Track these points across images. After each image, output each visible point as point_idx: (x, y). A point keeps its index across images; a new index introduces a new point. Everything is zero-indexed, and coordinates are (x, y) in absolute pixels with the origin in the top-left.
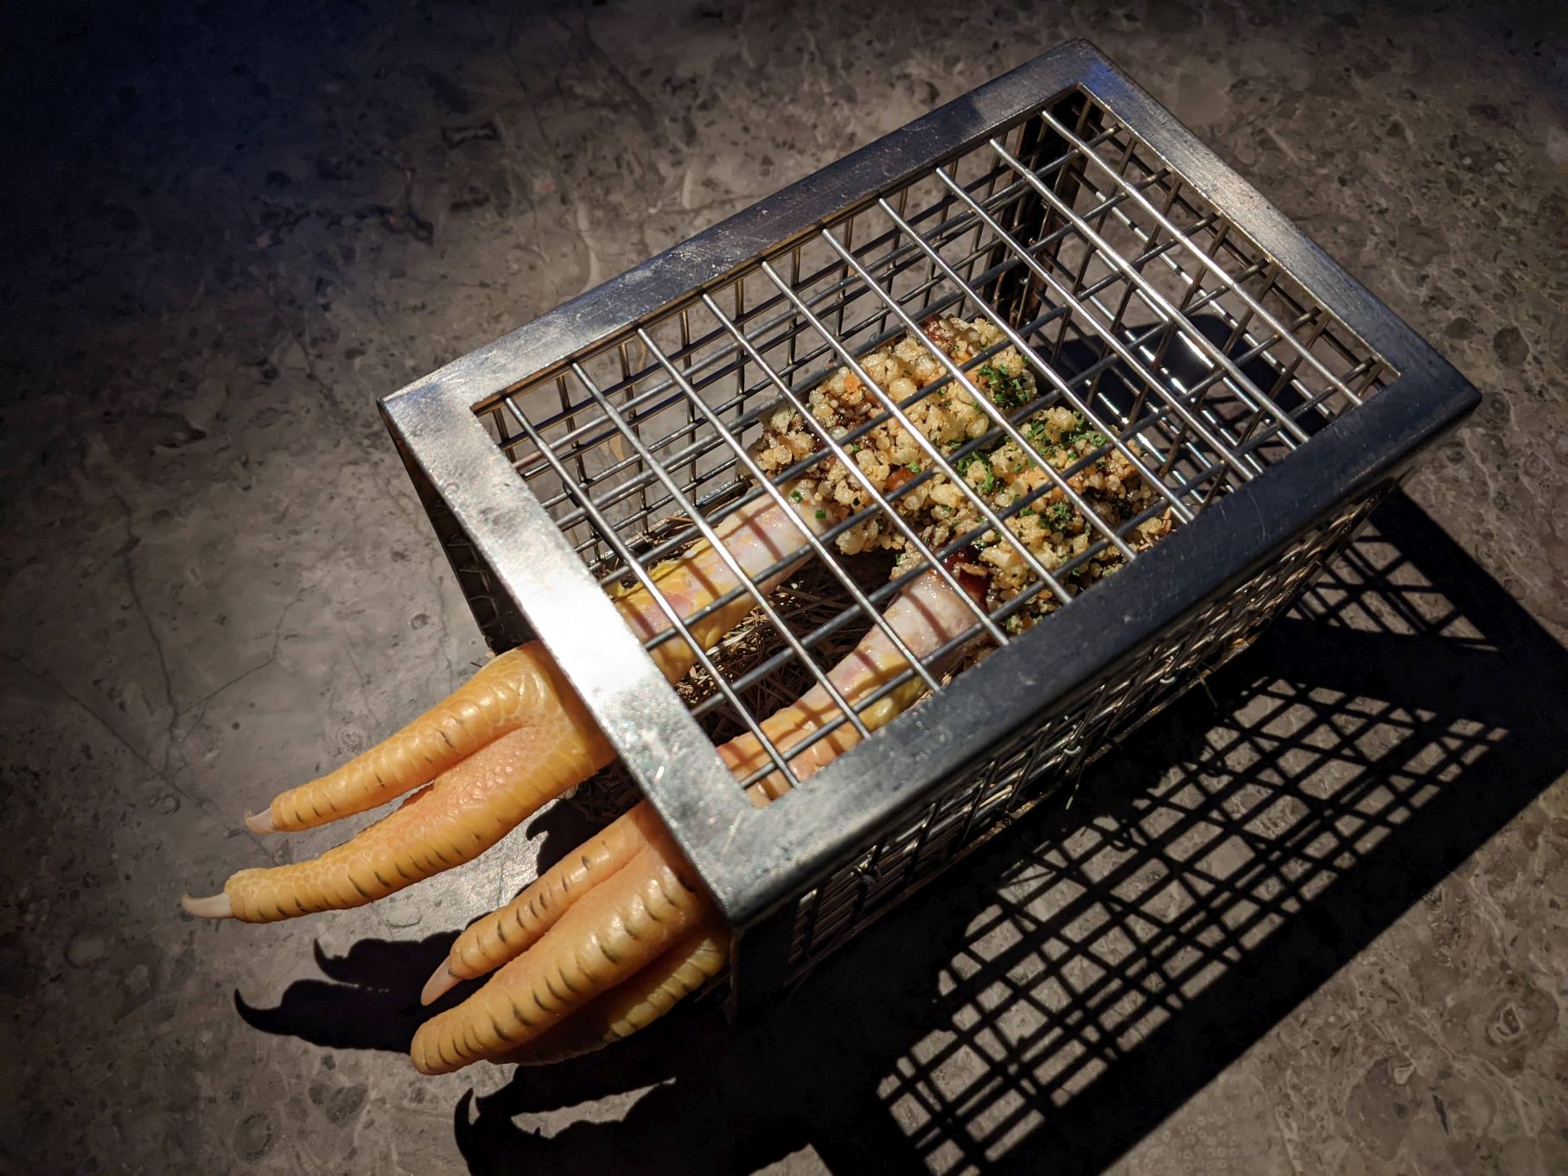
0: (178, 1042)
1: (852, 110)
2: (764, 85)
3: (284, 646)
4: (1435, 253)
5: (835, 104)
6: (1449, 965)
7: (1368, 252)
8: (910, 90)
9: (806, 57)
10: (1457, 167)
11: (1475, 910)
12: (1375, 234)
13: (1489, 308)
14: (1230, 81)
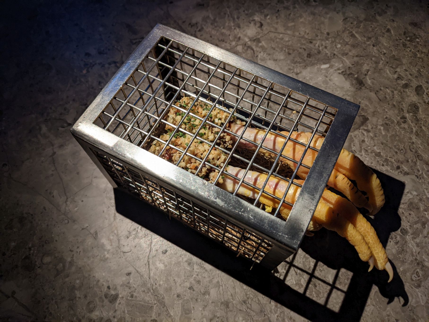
0: (71, 283)
1: (239, 30)
2: (216, 24)
3: (94, 180)
4: (399, 65)
5: (235, 29)
6: (401, 259)
7: (381, 65)
8: (255, 24)
9: (227, 16)
10: (405, 40)
11: (408, 245)
12: (382, 60)
13: (414, 80)
14: (342, 18)
